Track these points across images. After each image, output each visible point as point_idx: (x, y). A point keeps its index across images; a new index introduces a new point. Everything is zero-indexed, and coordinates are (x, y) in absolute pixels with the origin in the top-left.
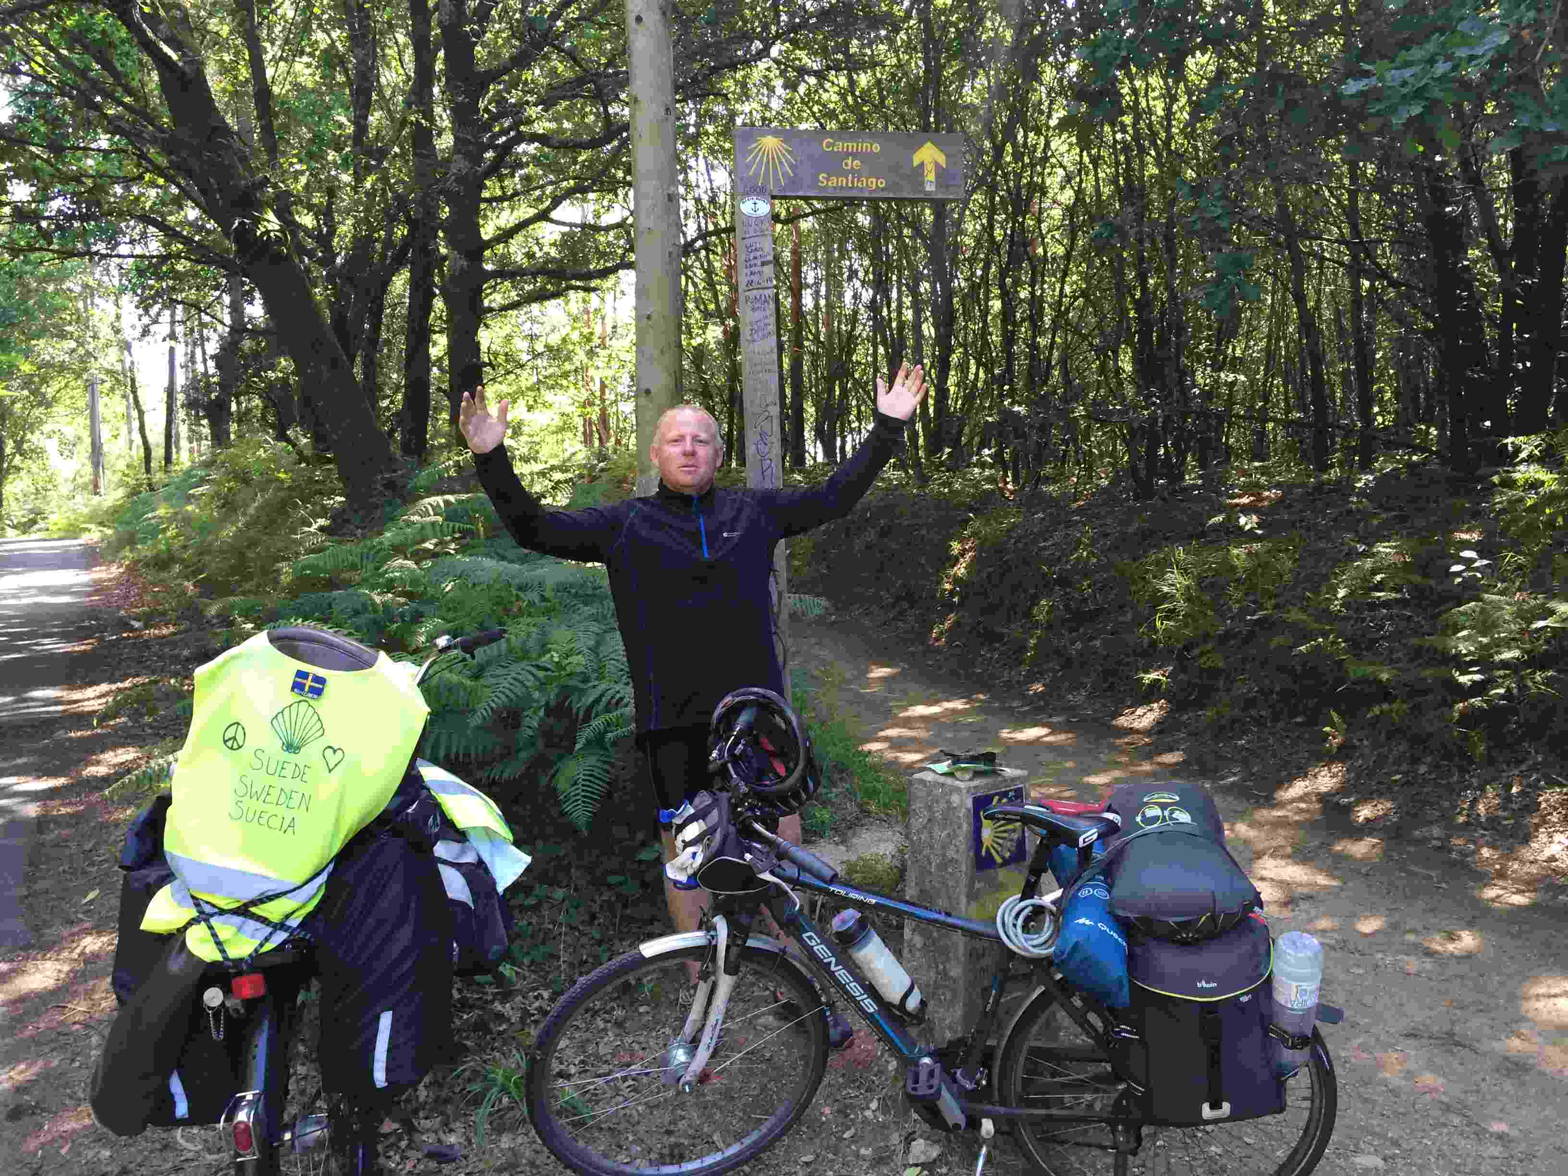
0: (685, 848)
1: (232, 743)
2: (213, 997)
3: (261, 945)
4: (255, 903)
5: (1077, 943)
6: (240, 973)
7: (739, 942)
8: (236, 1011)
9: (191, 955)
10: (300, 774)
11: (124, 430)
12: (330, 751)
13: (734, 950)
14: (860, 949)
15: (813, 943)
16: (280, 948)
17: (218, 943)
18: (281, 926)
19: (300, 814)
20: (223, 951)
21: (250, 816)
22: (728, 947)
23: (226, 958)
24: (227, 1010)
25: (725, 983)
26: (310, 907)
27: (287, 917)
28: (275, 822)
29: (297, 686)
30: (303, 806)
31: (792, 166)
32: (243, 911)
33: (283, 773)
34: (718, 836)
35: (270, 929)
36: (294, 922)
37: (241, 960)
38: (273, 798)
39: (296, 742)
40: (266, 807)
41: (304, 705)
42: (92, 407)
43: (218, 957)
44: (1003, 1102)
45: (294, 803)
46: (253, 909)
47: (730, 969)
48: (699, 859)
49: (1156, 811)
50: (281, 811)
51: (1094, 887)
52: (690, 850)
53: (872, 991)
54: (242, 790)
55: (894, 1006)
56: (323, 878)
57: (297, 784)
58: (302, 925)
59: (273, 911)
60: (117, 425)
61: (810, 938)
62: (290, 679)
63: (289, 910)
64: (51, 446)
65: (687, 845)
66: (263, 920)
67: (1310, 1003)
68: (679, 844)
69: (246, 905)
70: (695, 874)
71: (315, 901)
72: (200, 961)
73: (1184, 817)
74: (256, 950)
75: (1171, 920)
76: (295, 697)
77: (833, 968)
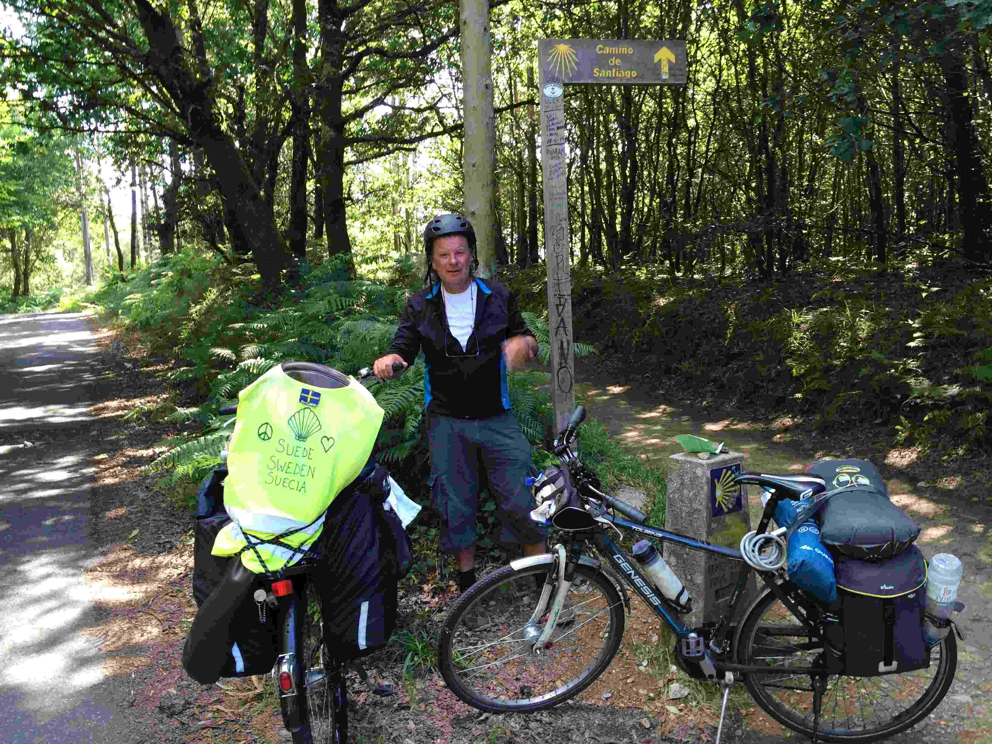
0: (543, 502)
1: (264, 436)
2: (260, 595)
3: (288, 562)
4: (282, 536)
5: (803, 561)
6: (277, 580)
7: (574, 561)
8: (273, 604)
9: (245, 569)
10: (308, 454)
11: (103, 244)
12: (325, 439)
13: (571, 565)
14: (650, 566)
15: (620, 562)
16: (299, 563)
17: (262, 562)
18: (298, 550)
19: (308, 479)
20: (265, 566)
21: (278, 481)
22: (567, 564)
23: (267, 571)
24: (267, 604)
25: (564, 586)
26: (315, 538)
27: (302, 544)
28: (294, 485)
29: (303, 399)
30: (310, 474)
31: (577, 64)
32: (276, 541)
33: (297, 454)
34: (566, 493)
35: (292, 552)
36: (306, 548)
37: (277, 572)
38: (291, 470)
39: (304, 433)
40: (286, 476)
41: (307, 411)
42: (84, 230)
43: (263, 570)
44: (740, 662)
45: (304, 473)
46: (282, 540)
47: (568, 577)
48: (553, 509)
49: (846, 478)
50: (297, 478)
51: (809, 526)
52: (547, 503)
53: (657, 592)
54: (272, 465)
55: (671, 600)
56: (323, 519)
57: (305, 461)
58: (310, 549)
59: (294, 540)
60: (99, 240)
61: (619, 558)
62: (298, 394)
63: (303, 539)
64: (58, 254)
65: (544, 499)
66: (288, 547)
67: (952, 599)
68: (539, 498)
69: (277, 538)
70: (551, 518)
71: (318, 534)
72: (251, 573)
73: (864, 481)
74: (285, 565)
75: (864, 547)
76: (301, 406)
77: (633, 577)
